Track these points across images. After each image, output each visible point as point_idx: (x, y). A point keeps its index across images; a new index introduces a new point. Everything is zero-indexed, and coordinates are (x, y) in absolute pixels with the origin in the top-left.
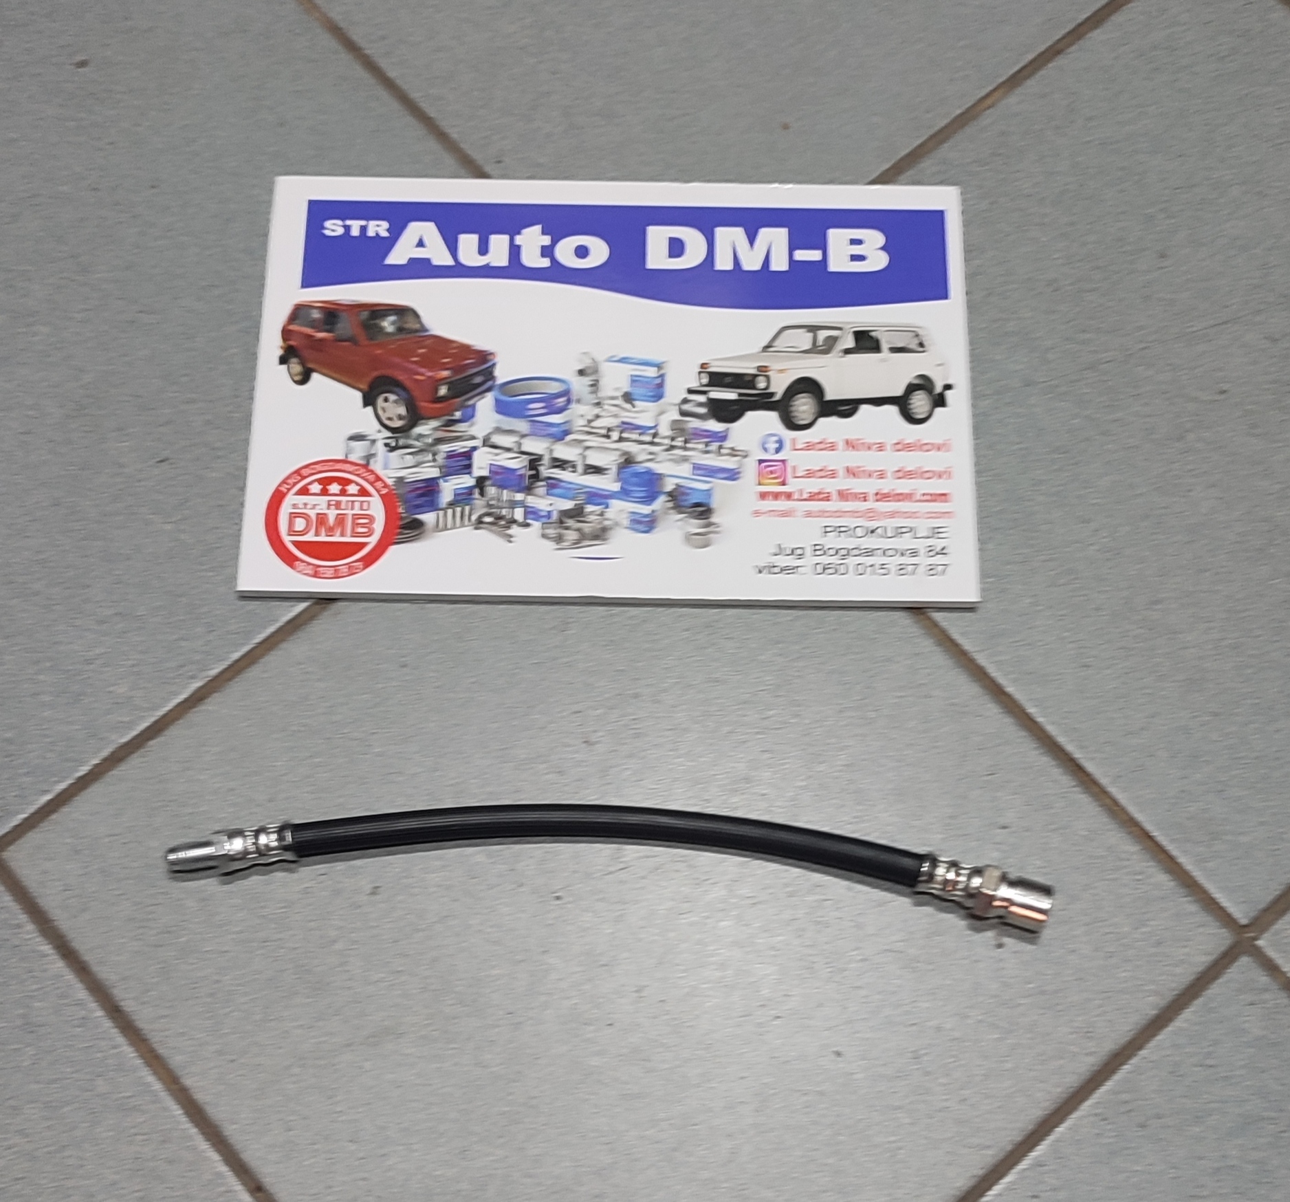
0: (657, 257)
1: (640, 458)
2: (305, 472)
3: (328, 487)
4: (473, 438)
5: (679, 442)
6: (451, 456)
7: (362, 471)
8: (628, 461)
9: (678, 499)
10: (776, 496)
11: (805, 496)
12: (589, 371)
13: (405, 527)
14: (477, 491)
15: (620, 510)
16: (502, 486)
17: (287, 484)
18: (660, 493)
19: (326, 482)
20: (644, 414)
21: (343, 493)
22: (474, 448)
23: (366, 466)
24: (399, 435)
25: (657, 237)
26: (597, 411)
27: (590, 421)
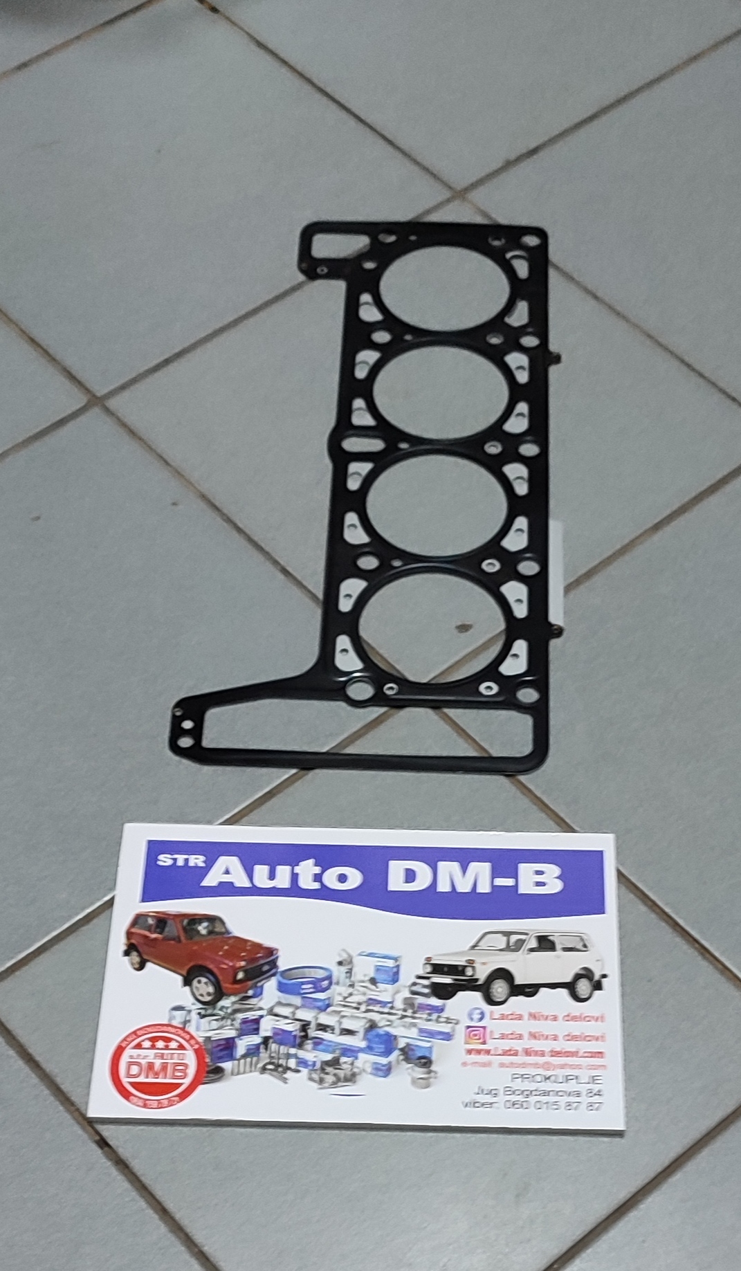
0: (396, 882)
1: (381, 1024)
2: (139, 1033)
3: (156, 1043)
4: (261, 1009)
5: (409, 1013)
6: (245, 1021)
7: (180, 1032)
8: (373, 1026)
9: (407, 1053)
10: (479, 1052)
11: (500, 1052)
12: (344, 962)
13: (208, 1072)
14: (262, 1046)
15: (365, 1061)
16: (281, 1043)
17: (126, 1041)
18: (395, 1049)
19: (154, 1040)
20: (385, 992)
21: (167, 1048)
22: (262, 1017)
23: (183, 1029)
24: (209, 1006)
25: (396, 870)
26: (351, 990)
27: (345, 998)
